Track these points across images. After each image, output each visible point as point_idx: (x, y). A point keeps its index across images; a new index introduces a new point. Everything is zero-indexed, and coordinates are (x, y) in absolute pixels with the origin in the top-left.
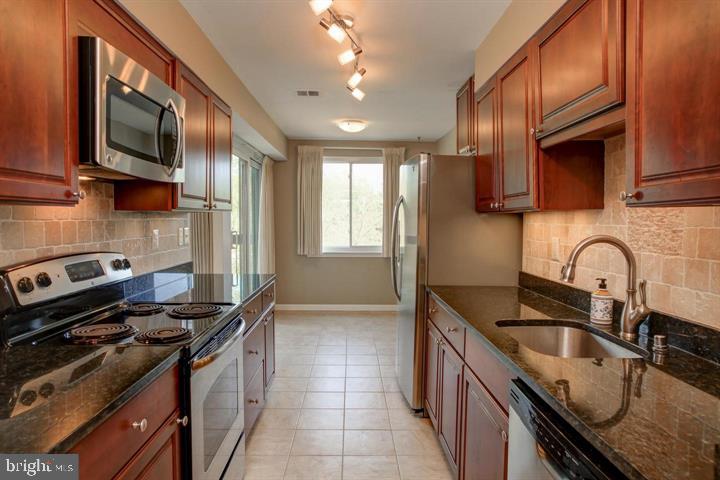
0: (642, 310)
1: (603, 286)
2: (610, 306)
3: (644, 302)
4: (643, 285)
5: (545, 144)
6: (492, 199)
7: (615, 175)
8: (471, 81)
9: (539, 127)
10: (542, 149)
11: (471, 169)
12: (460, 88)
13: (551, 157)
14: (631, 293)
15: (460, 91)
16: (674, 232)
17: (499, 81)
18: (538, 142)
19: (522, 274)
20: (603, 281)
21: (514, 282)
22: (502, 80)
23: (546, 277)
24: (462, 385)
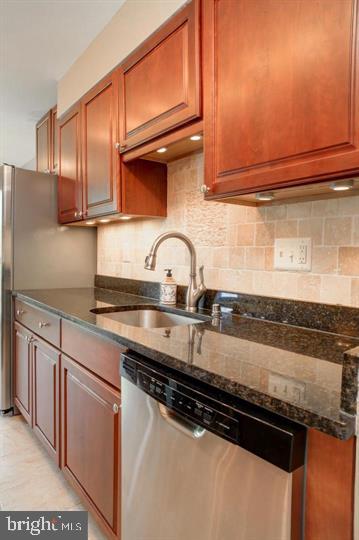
0: (201, 288)
1: (169, 275)
2: (175, 290)
3: (202, 282)
4: (201, 269)
5: (127, 157)
6: (75, 209)
7: (176, 191)
8: (52, 113)
9: (123, 143)
10: (125, 163)
11: (53, 185)
12: (39, 119)
13: (131, 170)
14: (193, 276)
15: (40, 122)
16: (221, 229)
17: (83, 106)
18: (121, 155)
19: (97, 277)
20: (170, 271)
21: (91, 284)
22: (86, 105)
23: (119, 276)
24: (60, 375)
